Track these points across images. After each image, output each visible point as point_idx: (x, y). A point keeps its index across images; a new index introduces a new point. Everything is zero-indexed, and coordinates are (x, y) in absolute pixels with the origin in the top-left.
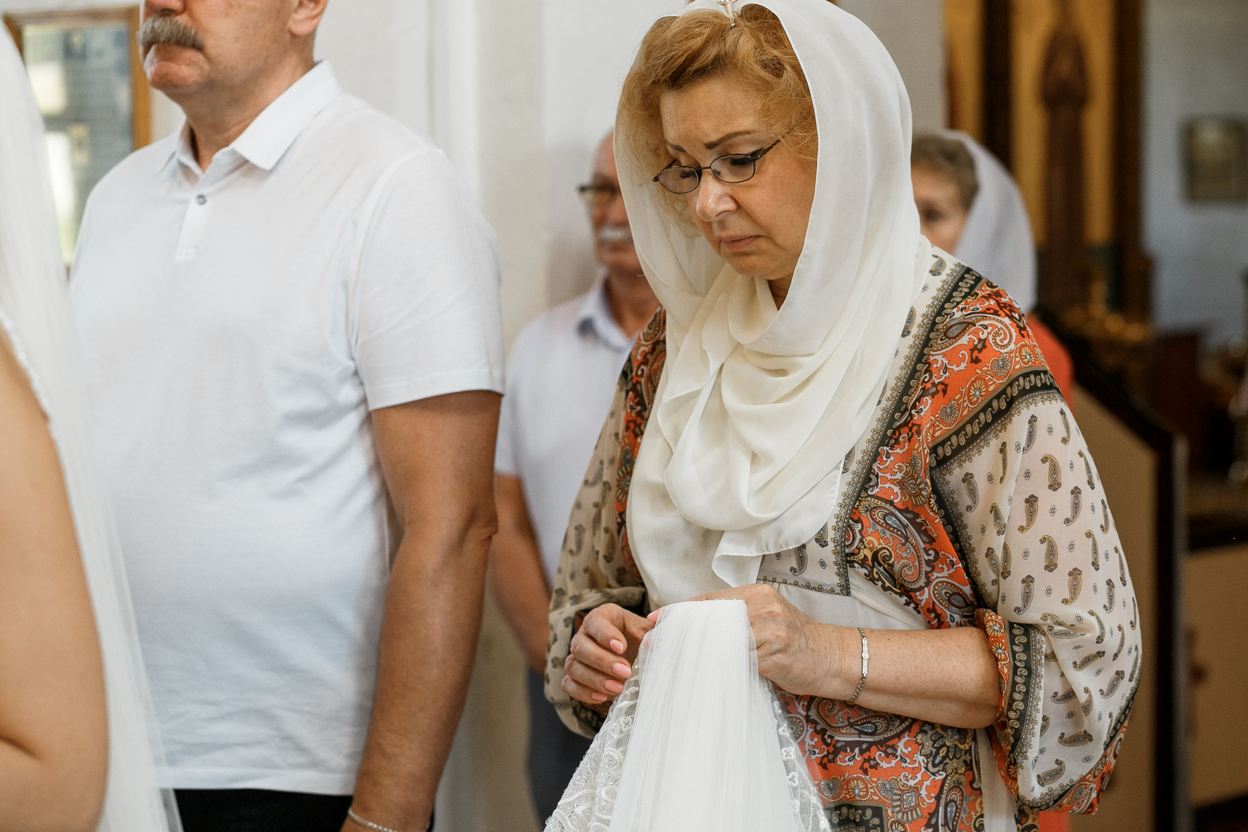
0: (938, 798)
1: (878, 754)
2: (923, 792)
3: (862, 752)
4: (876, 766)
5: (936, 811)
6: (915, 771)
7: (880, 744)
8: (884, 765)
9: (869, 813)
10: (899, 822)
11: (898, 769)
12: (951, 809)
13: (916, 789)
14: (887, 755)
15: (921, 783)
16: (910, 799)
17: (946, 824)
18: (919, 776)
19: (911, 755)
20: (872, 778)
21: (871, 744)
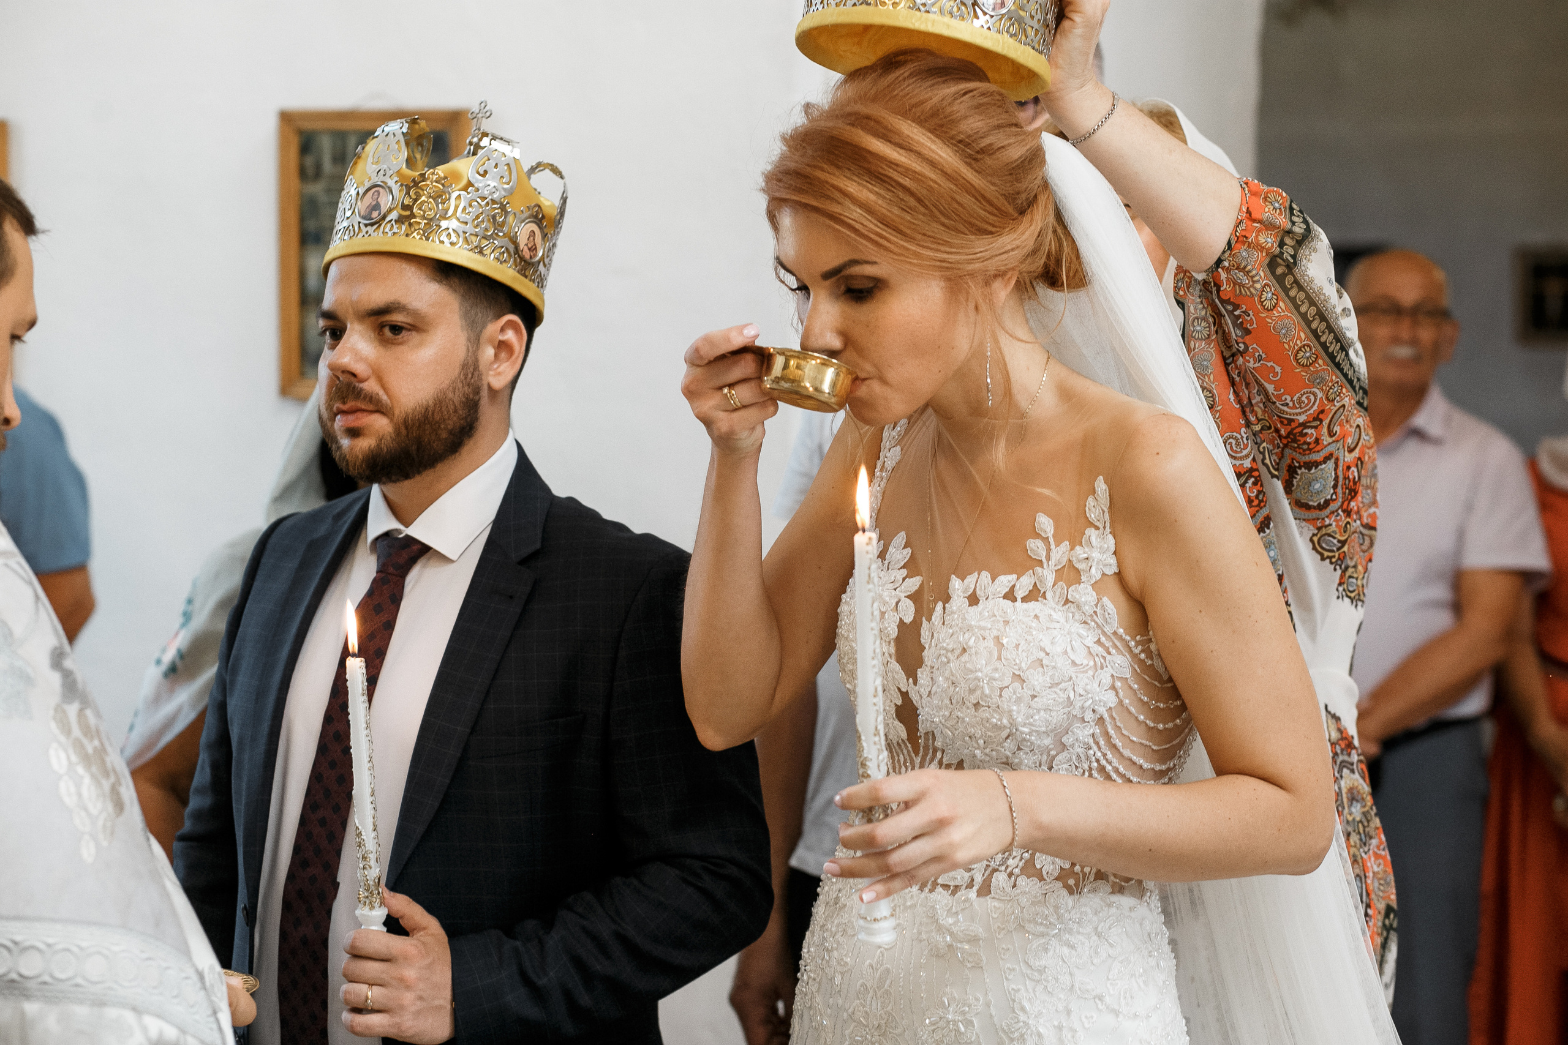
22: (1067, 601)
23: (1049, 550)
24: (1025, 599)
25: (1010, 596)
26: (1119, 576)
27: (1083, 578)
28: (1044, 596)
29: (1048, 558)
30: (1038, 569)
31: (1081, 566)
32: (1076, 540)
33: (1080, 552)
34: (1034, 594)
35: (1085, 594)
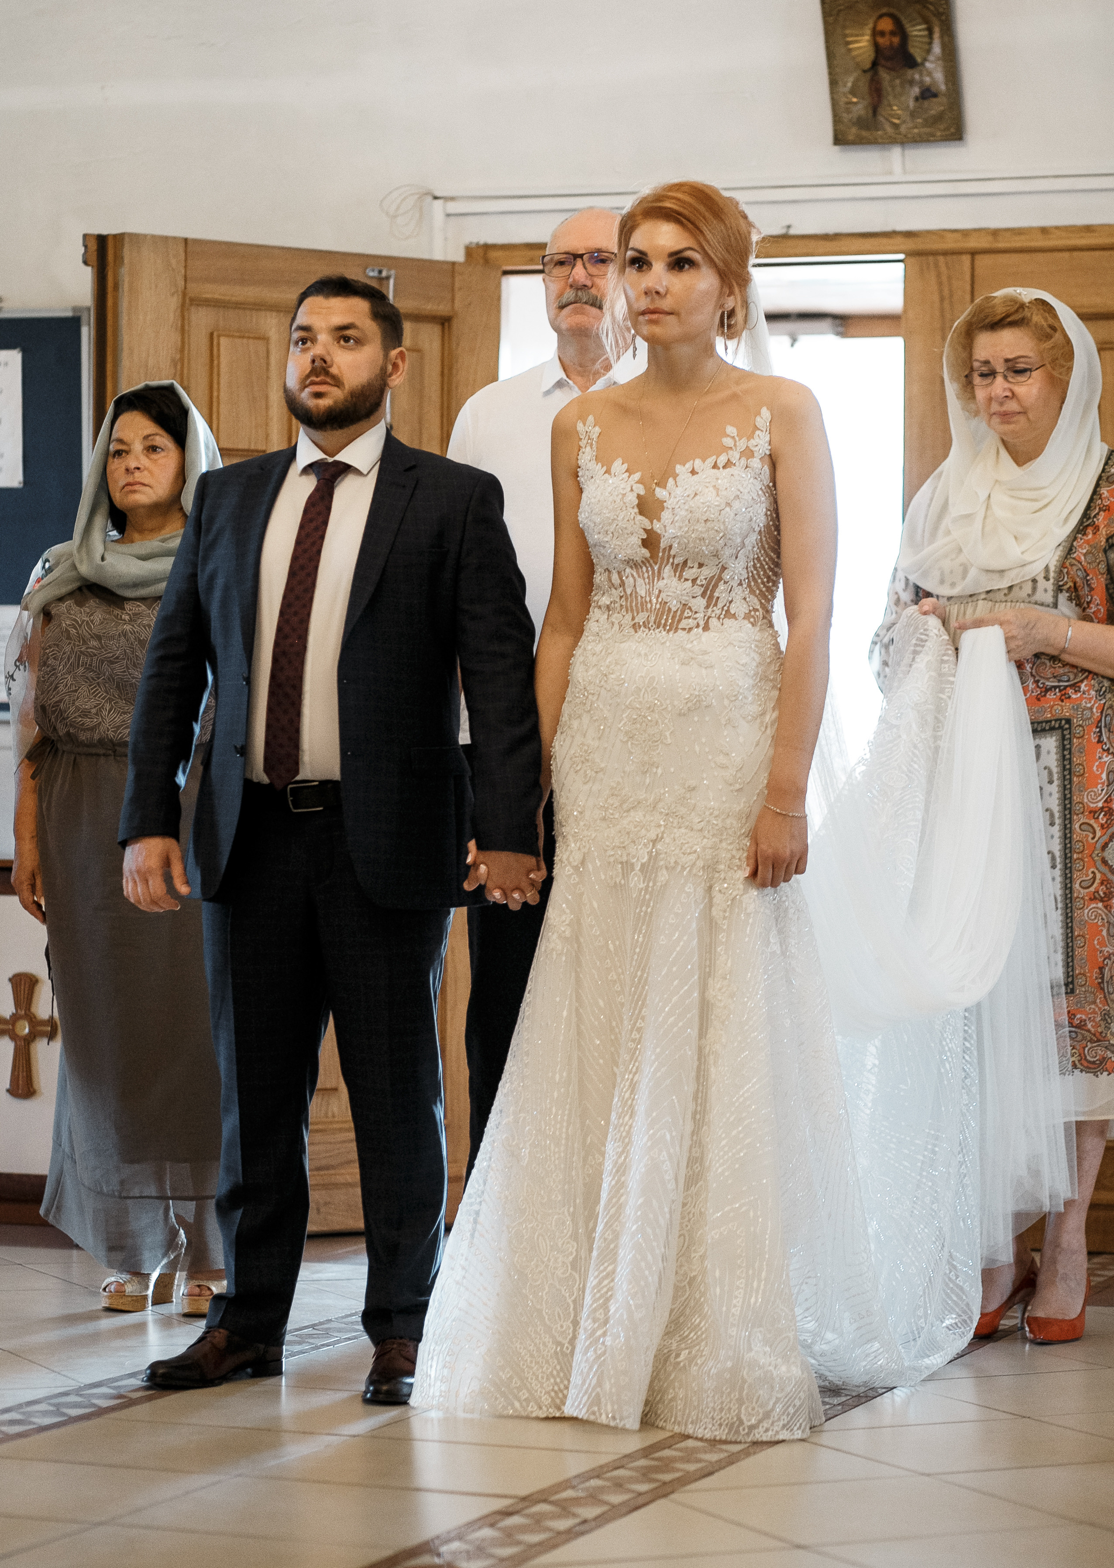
0: (1102, 713)
1: (1070, 691)
2: (1095, 710)
3: (1060, 691)
4: (1069, 697)
5: (1101, 720)
6: (1090, 699)
7: (1071, 686)
8: (1074, 696)
9: (1063, 722)
10: (1080, 726)
11: (1081, 698)
12: (1108, 719)
13: (1091, 709)
14: (1076, 691)
15: (1093, 705)
16: (1087, 713)
17: (1105, 726)
18: (1093, 702)
19: (1088, 691)
20: (1067, 704)
21: (1066, 687)
22: (747, 467)
23: (735, 442)
24: (724, 467)
25: (715, 466)
26: (770, 455)
27: (756, 455)
28: (735, 465)
29: (735, 445)
30: (730, 452)
31: (754, 449)
32: (751, 437)
33: (752, 442)
34: (728, 464)
35: (756, 463)
